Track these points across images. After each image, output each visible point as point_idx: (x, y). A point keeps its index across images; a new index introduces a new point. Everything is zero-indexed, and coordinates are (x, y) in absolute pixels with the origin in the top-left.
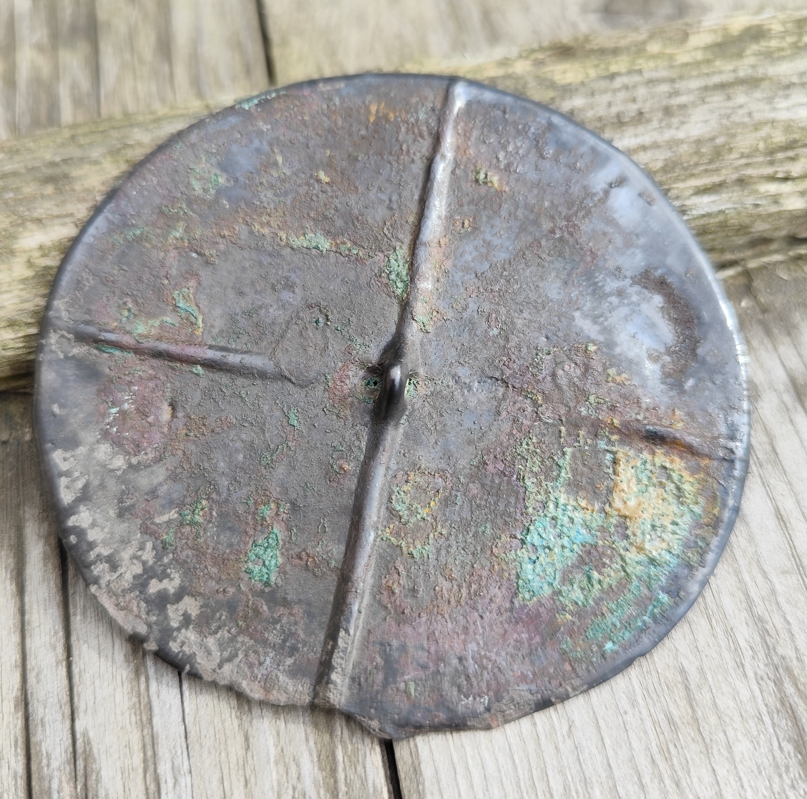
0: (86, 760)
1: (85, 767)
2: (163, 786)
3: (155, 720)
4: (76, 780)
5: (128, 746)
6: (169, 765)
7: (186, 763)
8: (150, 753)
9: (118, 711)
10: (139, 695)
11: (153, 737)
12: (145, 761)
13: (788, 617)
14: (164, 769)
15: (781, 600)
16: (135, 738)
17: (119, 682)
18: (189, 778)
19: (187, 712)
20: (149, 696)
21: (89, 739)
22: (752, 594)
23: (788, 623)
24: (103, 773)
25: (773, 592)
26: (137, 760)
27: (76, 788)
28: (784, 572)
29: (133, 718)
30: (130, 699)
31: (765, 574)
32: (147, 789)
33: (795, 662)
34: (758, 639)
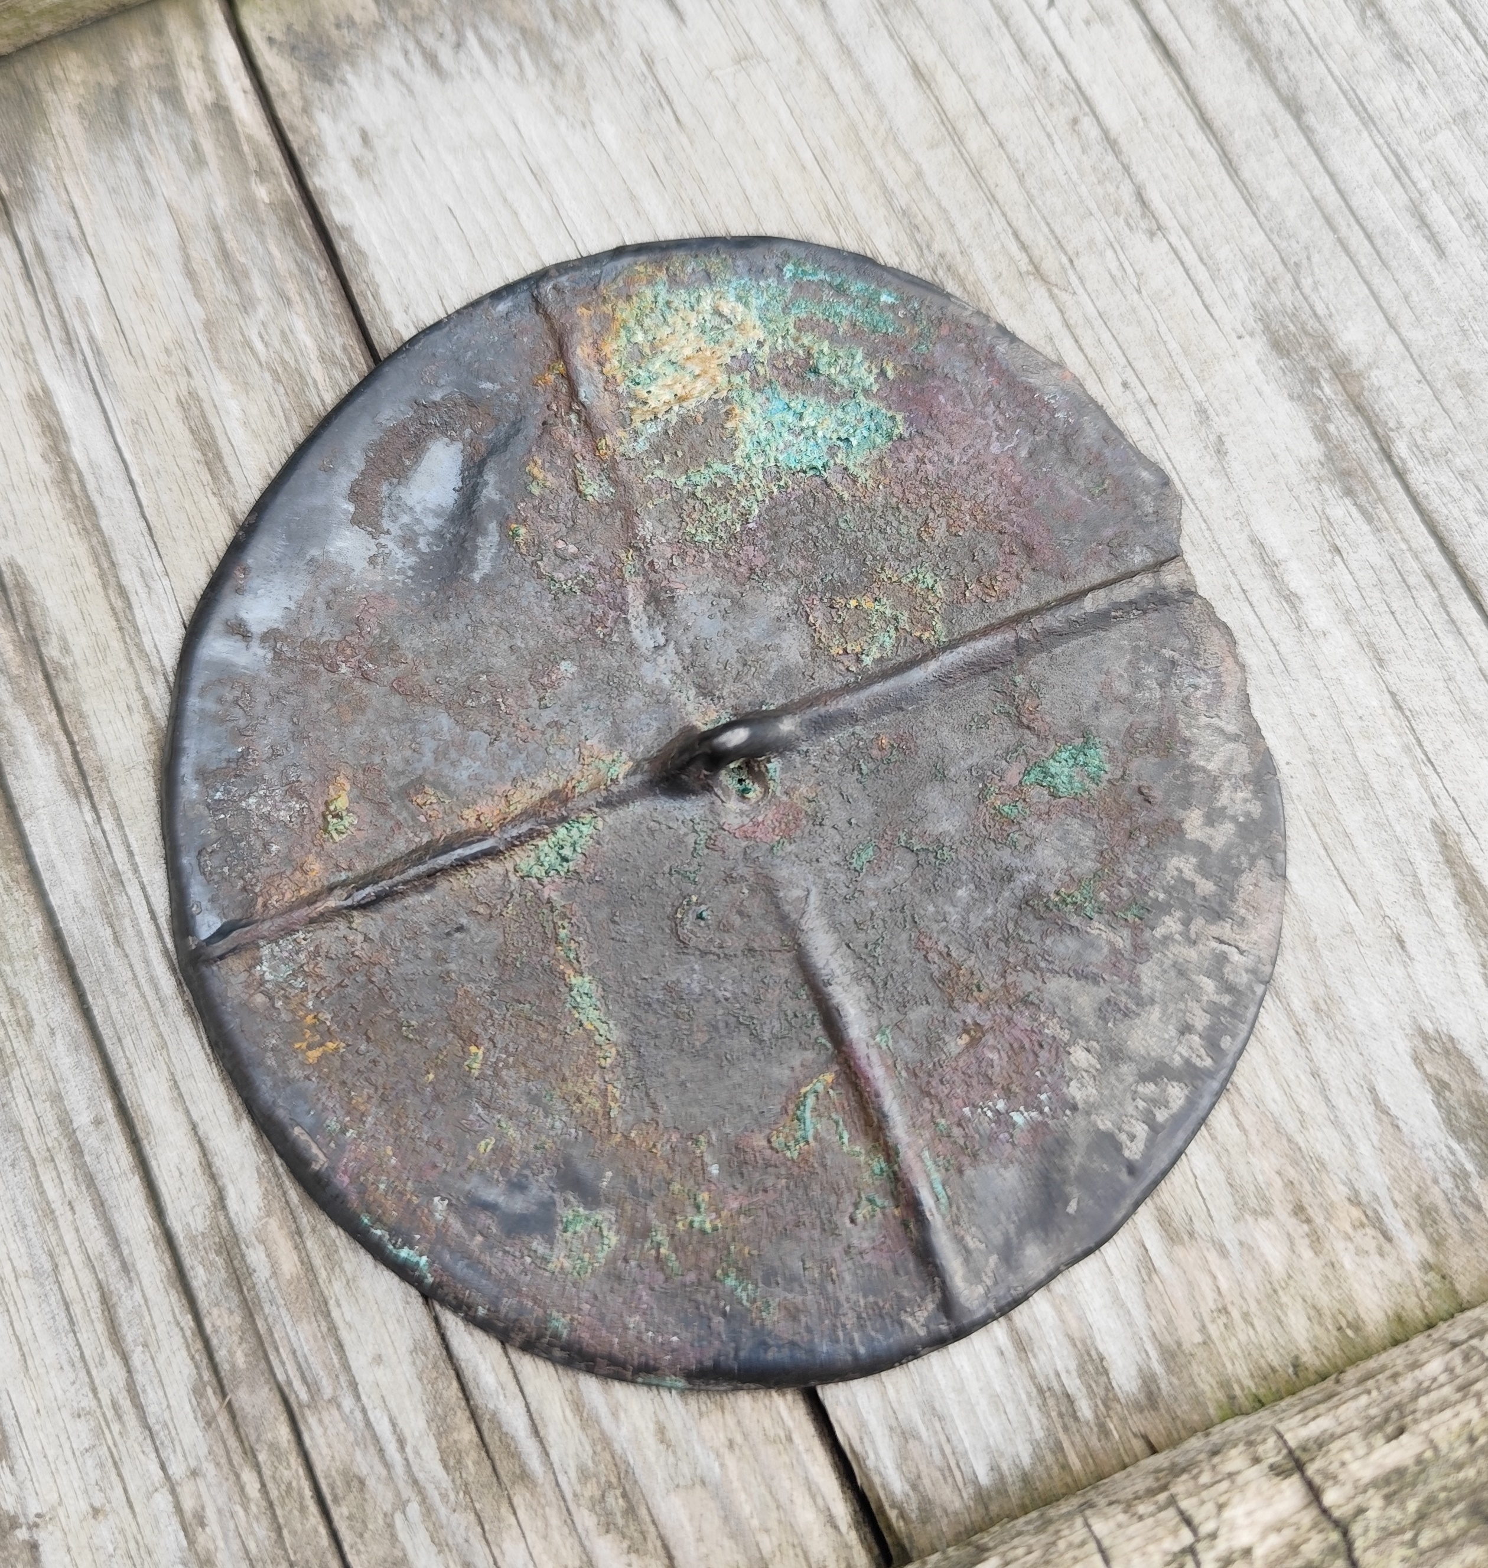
0: (21, 594)
1: (23, 604)
2: (133, 599)
3: (105, 523)
4: (15, 620)
5: (75, 563)
6: (135, 571)
7: (158, 565)
8: (106, 565)
9: (50, 525)
10: (73, 497)
11: (105, 544)
12: (102, 575)
13: (944, 204)
14: (129, 578)
15: (932, 181)
16: (80, 550)
17: (42, 489)
18: (166, 582)
19: (144, 502)
20: (88, 497)
21: (19, 568)
22: (891, 184)
23: (945, 211)
24: (49, 603)
25: (919, 174)
26: (90, 575)
27: (17, 630)
28: (933, 146)
29: (73, 528)
30: (63, 507)
31: (906, 155)
32: (113, 609)
33: (959, 257)
34: (904, 238)
